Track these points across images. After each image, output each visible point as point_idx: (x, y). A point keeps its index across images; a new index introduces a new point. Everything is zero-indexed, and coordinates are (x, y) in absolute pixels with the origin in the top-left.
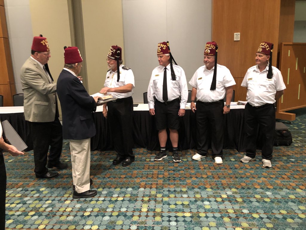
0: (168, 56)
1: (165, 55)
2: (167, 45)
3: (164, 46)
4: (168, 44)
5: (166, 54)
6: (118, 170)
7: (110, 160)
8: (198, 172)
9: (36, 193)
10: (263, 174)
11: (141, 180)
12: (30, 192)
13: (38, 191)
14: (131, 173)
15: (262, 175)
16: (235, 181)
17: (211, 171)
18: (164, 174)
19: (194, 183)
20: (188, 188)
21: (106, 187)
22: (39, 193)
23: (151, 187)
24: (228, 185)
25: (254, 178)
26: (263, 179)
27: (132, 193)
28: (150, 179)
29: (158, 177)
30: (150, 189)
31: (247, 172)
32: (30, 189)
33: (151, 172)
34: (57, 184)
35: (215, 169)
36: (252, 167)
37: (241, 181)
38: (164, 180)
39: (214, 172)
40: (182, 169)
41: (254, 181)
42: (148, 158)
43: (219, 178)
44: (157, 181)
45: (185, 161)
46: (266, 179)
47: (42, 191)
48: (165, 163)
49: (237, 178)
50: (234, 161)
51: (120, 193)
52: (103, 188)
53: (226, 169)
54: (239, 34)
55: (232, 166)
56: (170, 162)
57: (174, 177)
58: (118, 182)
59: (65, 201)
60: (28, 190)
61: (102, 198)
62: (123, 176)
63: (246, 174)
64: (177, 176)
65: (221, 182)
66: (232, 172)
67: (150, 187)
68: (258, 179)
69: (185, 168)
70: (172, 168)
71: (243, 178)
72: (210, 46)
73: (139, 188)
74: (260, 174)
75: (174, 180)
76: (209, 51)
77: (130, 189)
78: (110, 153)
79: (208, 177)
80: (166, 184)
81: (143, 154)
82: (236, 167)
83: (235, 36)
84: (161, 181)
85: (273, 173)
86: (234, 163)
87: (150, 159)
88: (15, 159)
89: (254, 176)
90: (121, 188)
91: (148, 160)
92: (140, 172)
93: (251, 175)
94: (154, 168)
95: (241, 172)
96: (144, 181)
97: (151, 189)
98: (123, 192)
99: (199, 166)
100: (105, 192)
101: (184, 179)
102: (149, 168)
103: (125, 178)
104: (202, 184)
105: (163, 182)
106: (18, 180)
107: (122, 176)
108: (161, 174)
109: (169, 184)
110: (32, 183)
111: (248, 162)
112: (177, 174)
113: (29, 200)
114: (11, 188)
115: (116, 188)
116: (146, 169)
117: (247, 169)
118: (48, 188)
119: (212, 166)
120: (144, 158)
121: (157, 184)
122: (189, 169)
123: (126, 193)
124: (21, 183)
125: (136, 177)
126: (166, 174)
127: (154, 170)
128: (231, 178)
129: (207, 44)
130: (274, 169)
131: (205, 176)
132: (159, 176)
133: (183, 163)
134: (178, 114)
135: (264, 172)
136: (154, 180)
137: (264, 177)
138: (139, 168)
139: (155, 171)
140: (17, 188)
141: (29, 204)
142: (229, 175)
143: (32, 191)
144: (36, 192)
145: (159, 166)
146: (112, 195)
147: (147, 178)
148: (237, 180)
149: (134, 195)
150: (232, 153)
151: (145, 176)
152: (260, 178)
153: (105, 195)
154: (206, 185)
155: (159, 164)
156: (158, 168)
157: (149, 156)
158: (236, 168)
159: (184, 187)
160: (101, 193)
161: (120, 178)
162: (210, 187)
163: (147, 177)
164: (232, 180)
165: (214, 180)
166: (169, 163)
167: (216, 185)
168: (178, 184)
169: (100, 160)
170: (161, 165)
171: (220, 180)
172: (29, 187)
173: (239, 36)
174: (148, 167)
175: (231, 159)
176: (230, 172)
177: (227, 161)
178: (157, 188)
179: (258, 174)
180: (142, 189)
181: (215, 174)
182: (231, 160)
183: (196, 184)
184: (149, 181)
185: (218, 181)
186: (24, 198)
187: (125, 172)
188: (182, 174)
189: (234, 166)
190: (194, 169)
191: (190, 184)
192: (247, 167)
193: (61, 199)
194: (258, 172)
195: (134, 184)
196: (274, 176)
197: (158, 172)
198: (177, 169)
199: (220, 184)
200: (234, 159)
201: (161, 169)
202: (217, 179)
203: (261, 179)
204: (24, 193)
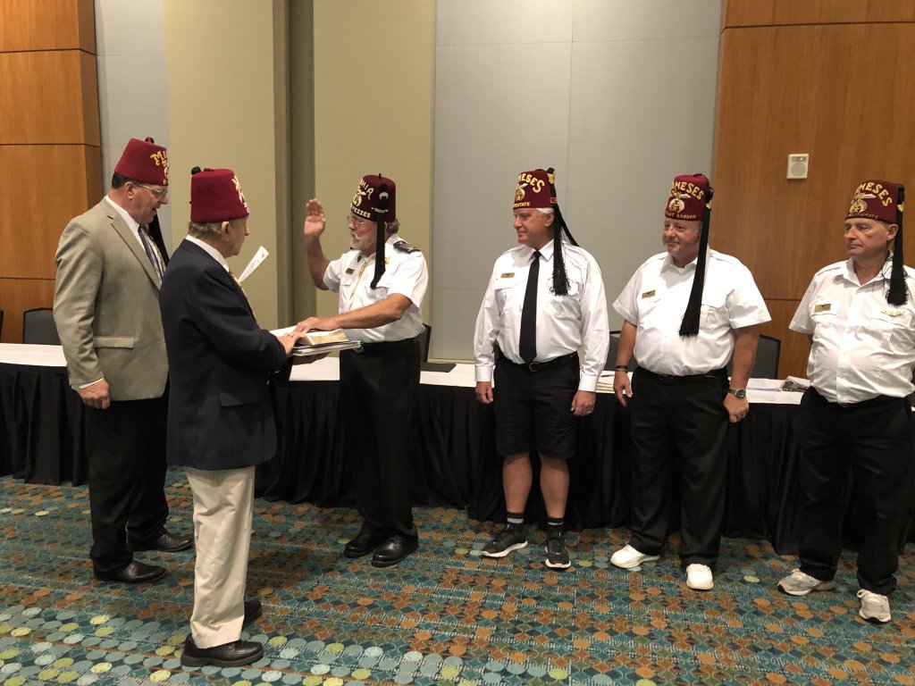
0: (548, 216)
1: (538, 211)
2: (546, 179)
3: (536, 183)
4: (550, 175)
5: (540, 209)
6: (356, 579)
7: (339, 541)
8: (621, 611)
9: (76, 631)
10: (855, 645)
11: (421, 620)
12: (59, 624)
13: (85, 626)
14: (393, 593)
15: (853, 648)
16: (748, 662)
17: (666, 611)
18: (501, 609)
19: (599, 652)
20: (573, 670)
21: (300, 635)
22: (84, 631)
23: (447, 651)
24: (720, 674)
25: (820, 657)
26: (850, 665)
27: (377, 665)
28: (450, 620)
29: (478, 618)
30: (440, 658)
31: (796, 630)
32: (62, 615)
33: (461, 594)
34: (151, 607)
35: (683, 606)
36: (820, 614)
37: (769, 665)
38: (497, 630)
39: (676, 617)
40: (567, 597)
41: (818, 672)
42: (464, 546)
43: (691, 641)
44: (474, 633)
45: (586, 570)
46: (863, 668)
47: (97, 626)
48: (514, 567)
49: (756, 650)
50: (754, 585)
51: (337, 661)
52: (289, 638)
53: (722, 610)
54: (804, 159)
55: (745, 601)
56: (532, 565)
57: (532, 624)
58: (344, 619)
59: (153, 670)
60: (54, 618)
61: (275, 672)
62: (366, 599)
63: (794, 639)
64: (545, 620)
65: (695, 658)
66: (741, 626)
67: (444, 652)
68: (834, 665)
69: (578, 595)
70: (535, 587)
71: (780, 652)
72: (687, 187)
73: (407, 649)
74: (844, 646)
75: (531, 633)
76: (682, 205)
77: (375, 651)
78: (346, 514)
79: (651, 636)
80: (501, 644)
81: (449, 529)
82: (760, 609)
83: (791, 164)
84: (484, 634)
85: (893, 644)
86: (755, 590)
87: (471, 548)
88: (57, 508)
89: (822, 649)
90: (347, 644)
91: (461, 551)
92: (425, 591)
93: (811, 643)
94: (473, 584)
95: (776, 627)
96: (428, 626)
97: (444, 657)
98: (348, 660)
99: (627, 590)
100: (289, 653)
101: (568, 632)
102: (456, 582)
103: (371, 607)
104: (624, 659)
105: (493, 635)
106: (40, 578)
107: (361, 601)
108: (491, 606)
109: (511, 649)
110: (75, 595)
111: (806, 595)
112: (546, 612)
113: (46, 652)
114: (10, 606)
115: (329, 641)
116: (445, 586)
117: (800, 619)
118: (118, 616)
119: (672, 593)
120: (450, 544)
121: (470, 643)
122: (592, 597)
123: (357, 663)
124: (43, 591)
125: (407, 610)
126: (510, 607)
127: (471, 592)
128: (735, 647)
129: (677, 180)
130: (899, 630)
131: (641, 630)
132: (483, 615)
133: (575, 573)
134: (571, 407)
135: (859, 637)
136: (465, 625)
137: (859, 659)
138: (423, 579)
139: (475, 595)
140: (26, 608)
141: (42, 667)
142: (728, 634)
143: (65, 622)
144: (78, 626)
145: (492, 576)
146: (312, 665)
147: (441, 616)
148: (756, 658)
149: (383, 674)
150: (751, 554)
151: (437, 608)
152: (842, 659)
153: (288, 664)
154: (640, 666)
155: (495, 569)
156: (489, 586)
157: (467, 539)
158: (757, 613)
159: (561, 664)
160: (278, 654)
161: (354, 605)
162: (652, 673)
163: (442, 614)
164: (735, 656)
165: (673, 649)
166: (530, 568)
167: (676, 668)
168: (541, 649)
169: (308, 536)
170: (501, 576)
171: (692, 651)
172: (62, 606)
174: (454, 577)
175: (744, 575)
176: (735, 623)
177: (729, 581)
178: (465, 657)
179: (835, 643)
180: (414, 656)
181: (678, 625)
182: (746, 578)
183: (603, 656)
184: (446, 628)
185: (685, 655)
186: (33, 643)
187: (374, 587)
188: (565, 613)
189: (753, 603)
190: (610, 598)
191: (583, 653)
192: (798, 613)
193: (141, 663)
194: (837, 635)
195: (393, 635)
196: (895, 659)
197: (485, 598)
198: (549, 596)
199: (689, 668)
200: (757, 575)
201: (498, 590)
202: (683, 646)
203: (846, 665)
204: (41, 625)
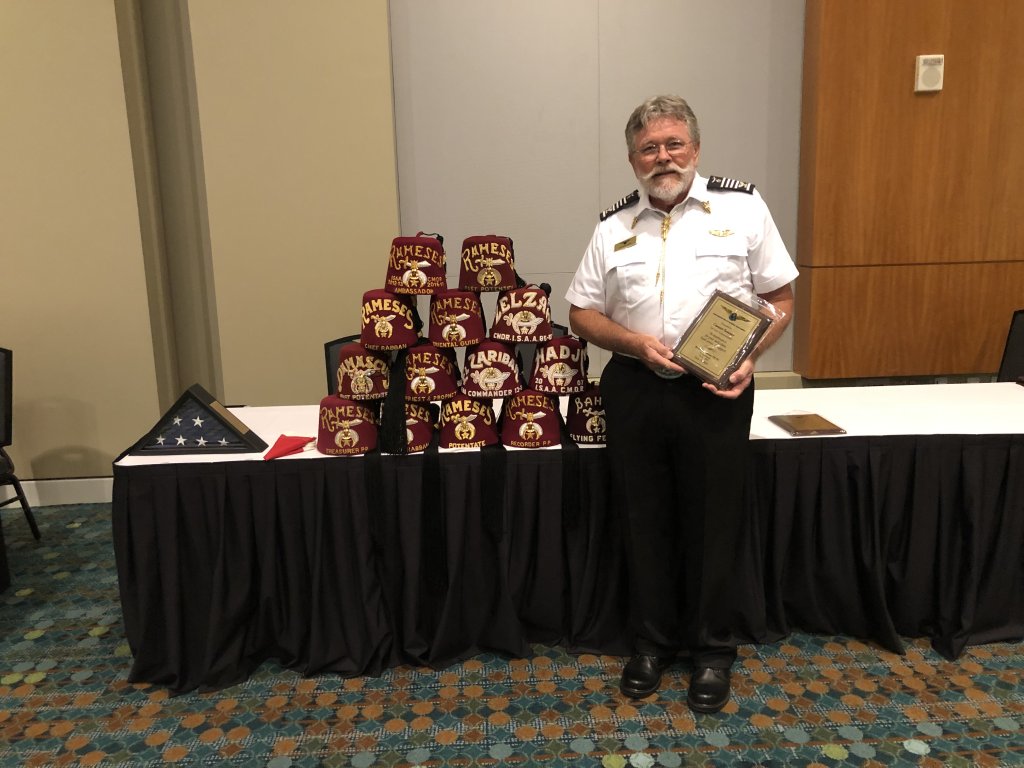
42: (612, 747)
54: (938, 61)
83: (922, 70)
120: (583, 746)
173: (941, 69)
